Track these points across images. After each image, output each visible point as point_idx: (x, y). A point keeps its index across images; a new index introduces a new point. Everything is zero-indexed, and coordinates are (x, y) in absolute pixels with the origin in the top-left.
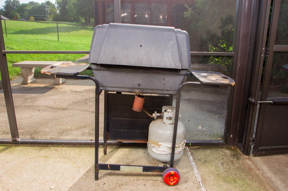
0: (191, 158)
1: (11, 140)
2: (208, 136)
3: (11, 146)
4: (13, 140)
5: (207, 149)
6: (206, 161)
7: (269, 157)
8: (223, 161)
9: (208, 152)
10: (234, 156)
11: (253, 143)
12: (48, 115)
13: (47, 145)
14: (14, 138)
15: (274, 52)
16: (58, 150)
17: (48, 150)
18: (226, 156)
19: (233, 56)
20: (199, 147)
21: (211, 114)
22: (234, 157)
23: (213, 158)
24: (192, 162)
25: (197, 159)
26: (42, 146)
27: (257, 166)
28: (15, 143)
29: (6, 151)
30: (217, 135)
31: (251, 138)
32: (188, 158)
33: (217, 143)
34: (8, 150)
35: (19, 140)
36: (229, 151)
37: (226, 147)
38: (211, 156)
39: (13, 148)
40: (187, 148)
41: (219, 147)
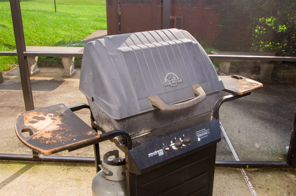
0: (249, 184)
1: (31, 157)
2: (266, 155)
3: (32, 163)
5: (267, 172)
6: (268, 190)
8: (290, 190)
9: (269, 176)
13: (74, 164)
14: (36, 155)
16: (89, 170)
17: (77, 170)
18: (292, 182)
20: (256, 169)
21: (265, 122)
23: (276, 185)
24: (252, 190)
25: (257, 186)
26: (69, 165)
28: (37, 160)
30: (276, 152)
32: (247, 184)
33: (279, 165)
34: (31, 170)
35: (41, 156)
36: (294, 175)
37: (290, 170)
38: (273, 182)
39: (36, 166)
40: (243, 170)
41: (281, 170)
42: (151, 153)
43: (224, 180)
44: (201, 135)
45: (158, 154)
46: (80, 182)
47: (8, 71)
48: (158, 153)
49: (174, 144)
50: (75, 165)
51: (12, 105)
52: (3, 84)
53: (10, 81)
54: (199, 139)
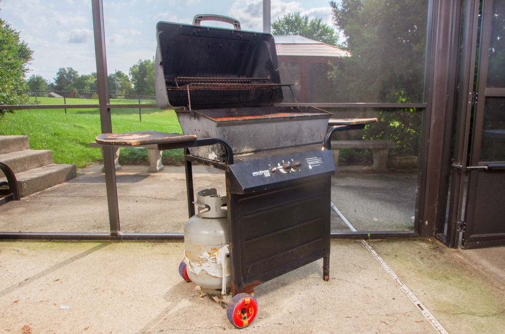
0: (373, 252)
1: (109, 234)
3: (110, 242)
4: (112, 234)
6: (396, 256)
7: (485, 249)
8: (422, 256)
10: (434, 249)
11: (461, 229)
12: (152, 206)
13: (161, 240)
14: (114, 231)
15: (487, 98)
16: (179, 246)
18: (423, 249)
19: (425, 108)
22: (435, 251)
23: (405, 252)
25: (382, 253)
26: (154, 242)
27: (472, 260)
28: (115, 238)
29: (104, 248)
31: (459, 222)
32: (370, 252)
35: (121, 233)
37: (419, 239)
38: (401, 250)
40: (364, 241)
42: (255, 171)
44: (312, 163)
45: (263, 175)
46: (168, 256)
47: (83, 168)
48: (263, 173)
49: (281, 167)
50: (162, 242)
51: (86, 195)
52: (77, 178)
53: (86, 176)
54: (310, 167)
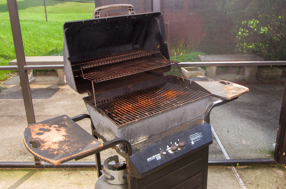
2: (254, 153)
3: (35, 170)
4: (36, 164)
5: (256, 169)
8: (278, 185)
9: (258, 172)
13: (75, 169)
14: (38, 162)
16: (89, 174)
17: (77, 175)
18: (280, 177)
20: (246, 166)
21: (253, 121)
23: (265, 181)
25: (247, 182)
28: (39, 167)
30: (264, 150)
32: (238, 181)
33: (267, 162)
34: (33, 177)
35: (43, 163)
36: (282, 171)
37: (277, 166)
38: (262, 179)
39: (38, 172)
40: (234, 168)
41: (270, 167)
42: (150, 157)
43: (216, 178)
44: (194, 139)
45: (156, 159)
46: (81, 186)
48: (156, 157)
49: (170, 148)
54: (193, 143)
